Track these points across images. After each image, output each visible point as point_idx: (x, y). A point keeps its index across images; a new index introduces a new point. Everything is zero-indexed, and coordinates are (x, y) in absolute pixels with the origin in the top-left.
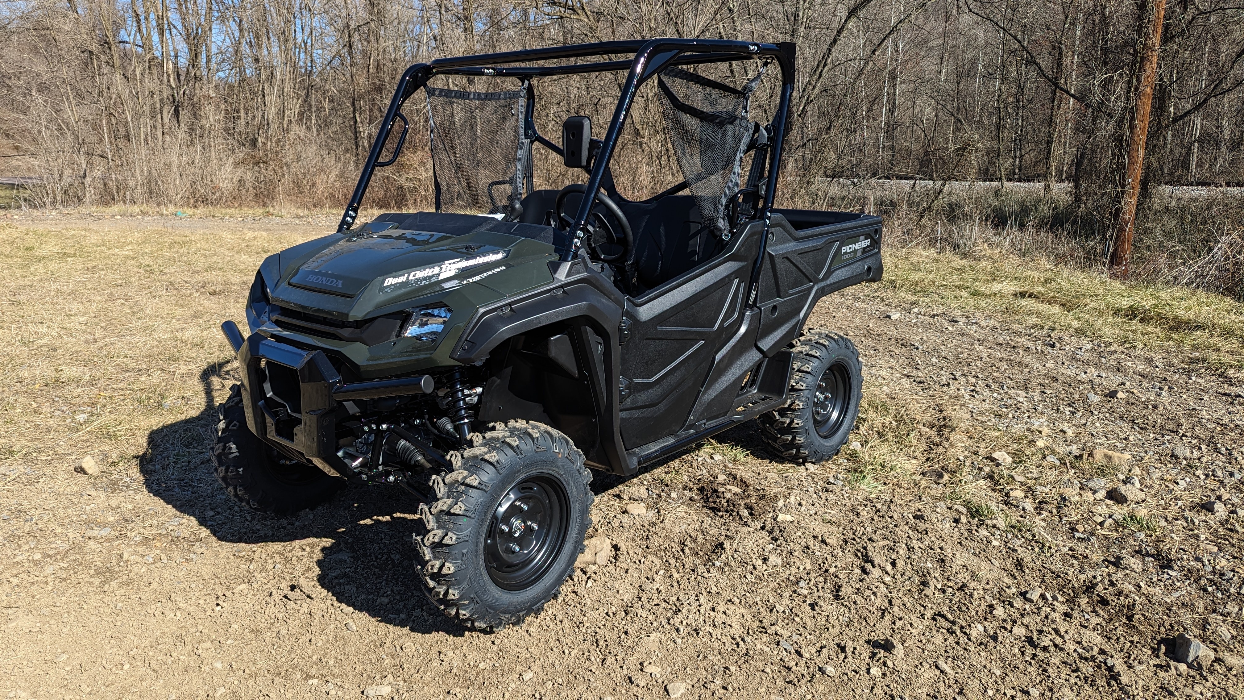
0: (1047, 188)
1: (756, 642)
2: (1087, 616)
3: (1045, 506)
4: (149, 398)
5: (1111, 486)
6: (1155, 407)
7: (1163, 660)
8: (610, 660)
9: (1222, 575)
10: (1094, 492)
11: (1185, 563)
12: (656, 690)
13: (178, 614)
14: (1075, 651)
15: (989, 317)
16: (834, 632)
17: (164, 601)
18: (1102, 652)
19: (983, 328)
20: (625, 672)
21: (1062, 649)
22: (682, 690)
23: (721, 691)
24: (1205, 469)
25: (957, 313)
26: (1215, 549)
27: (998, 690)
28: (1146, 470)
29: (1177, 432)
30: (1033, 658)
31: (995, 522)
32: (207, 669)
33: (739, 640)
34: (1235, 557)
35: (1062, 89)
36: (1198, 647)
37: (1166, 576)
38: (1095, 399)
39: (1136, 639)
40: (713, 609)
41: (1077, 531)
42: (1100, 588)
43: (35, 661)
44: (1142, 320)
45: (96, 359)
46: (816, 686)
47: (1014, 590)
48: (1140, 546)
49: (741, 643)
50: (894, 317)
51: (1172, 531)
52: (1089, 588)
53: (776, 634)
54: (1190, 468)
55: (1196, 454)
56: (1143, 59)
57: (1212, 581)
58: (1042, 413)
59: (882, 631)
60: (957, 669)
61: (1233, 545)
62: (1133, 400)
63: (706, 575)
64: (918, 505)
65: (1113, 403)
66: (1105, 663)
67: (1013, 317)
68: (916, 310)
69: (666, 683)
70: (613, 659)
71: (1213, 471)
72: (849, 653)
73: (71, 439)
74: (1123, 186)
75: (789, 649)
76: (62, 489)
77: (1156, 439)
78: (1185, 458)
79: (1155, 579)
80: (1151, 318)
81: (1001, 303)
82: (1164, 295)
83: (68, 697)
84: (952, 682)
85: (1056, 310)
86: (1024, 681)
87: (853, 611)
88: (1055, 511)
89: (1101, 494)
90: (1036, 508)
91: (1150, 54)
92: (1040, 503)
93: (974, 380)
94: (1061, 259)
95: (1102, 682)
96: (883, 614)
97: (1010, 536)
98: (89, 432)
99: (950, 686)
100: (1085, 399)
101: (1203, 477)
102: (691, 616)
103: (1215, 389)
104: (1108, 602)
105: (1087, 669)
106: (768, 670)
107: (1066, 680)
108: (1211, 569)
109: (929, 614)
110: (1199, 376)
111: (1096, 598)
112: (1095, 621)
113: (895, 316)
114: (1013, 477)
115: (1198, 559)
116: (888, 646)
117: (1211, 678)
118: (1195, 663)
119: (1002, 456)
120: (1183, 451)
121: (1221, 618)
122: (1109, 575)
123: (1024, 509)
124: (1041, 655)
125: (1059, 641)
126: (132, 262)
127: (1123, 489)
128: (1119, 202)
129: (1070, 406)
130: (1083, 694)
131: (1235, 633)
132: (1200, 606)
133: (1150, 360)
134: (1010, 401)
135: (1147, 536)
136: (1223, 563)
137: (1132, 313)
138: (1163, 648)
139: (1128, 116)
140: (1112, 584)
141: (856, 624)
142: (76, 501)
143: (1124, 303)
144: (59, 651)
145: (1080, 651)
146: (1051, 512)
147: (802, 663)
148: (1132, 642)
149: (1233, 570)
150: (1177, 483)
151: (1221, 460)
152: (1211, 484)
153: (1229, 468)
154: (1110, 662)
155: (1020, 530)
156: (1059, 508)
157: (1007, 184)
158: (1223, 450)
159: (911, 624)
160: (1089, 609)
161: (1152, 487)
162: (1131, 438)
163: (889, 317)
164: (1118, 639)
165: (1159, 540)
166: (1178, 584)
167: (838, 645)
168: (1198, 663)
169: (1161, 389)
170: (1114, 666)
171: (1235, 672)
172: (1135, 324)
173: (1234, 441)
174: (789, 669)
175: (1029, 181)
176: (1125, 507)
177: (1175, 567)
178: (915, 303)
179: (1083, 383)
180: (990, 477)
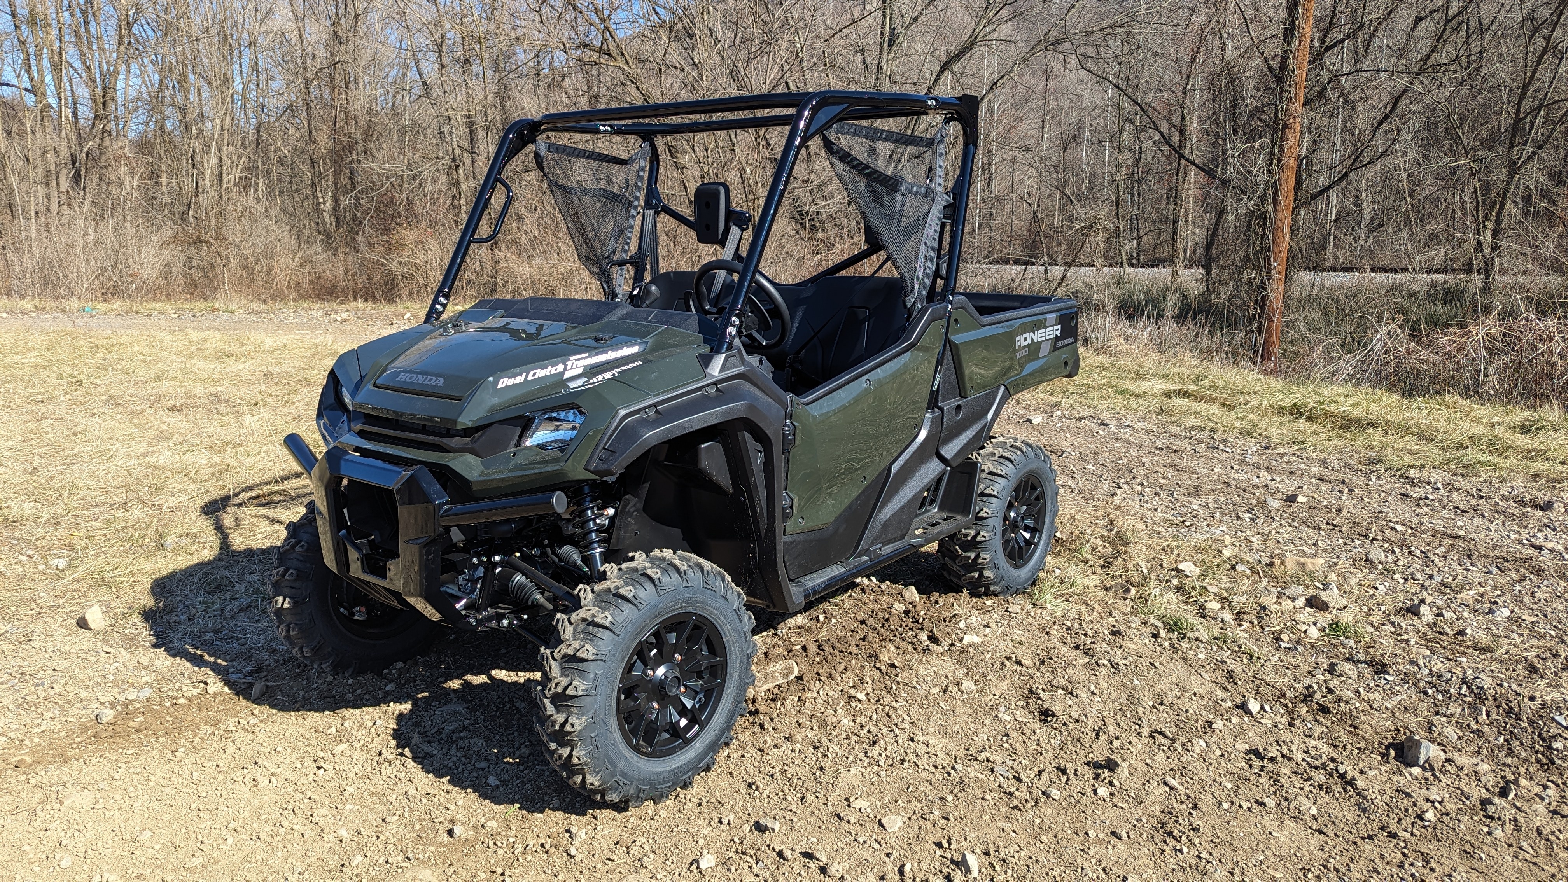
0: (1175, 274)
1: (969, 770)
2: (1309, 726)
3: (1245, 617)
4: (144, 537)
5: (1310, 592)
6: (1339, 510)
7: (1393, 765)
8: (810, 798)
9: (1440, 676)
10: (1294, 600)
11: (1401, 667)
12: (869, 825)
13: (273, 779)
14: (1304, 760)
15: (1143, 419)
16: (1048, 755)
17: (250, 767)
18: (1333, 760)
19: (1137, 431)
20: (830, 808)
21: (1290, 759)
22: (900, 824)
23: (943, 821)
24: (1403, 573)
25: (1106, 416)
26: (1428, 652)
27: (1232, 803)
28: (1341, 575)
29: (1366, 536)
30: (1262, 770)
31: (1197, 634)
32: (331, 837)
33: (949, 769)
34: (1449, 660)
35: (1188, 160)
36: (1428, 748)
37: (1384, 682)
38: (1274, 503)
39: (1363, 745)
40: (912, 740)
41: (1282, 640)
42: (1318, 696)
43: (110, 842)
44: (1309, 419)
45: (49, 492)
46: (1044, 809)
47: (1230, 704)
48: (1350, 653)
49: (952, 772)
50: (1035, 422)
51: (1380, 637)
52: (1307, 696)
53: (988, 760)
54: (1387, 572)
55: (1390, 558)
56: (1286, 126)
57: (1431, 683)
58: (1221, 521)
59: (1099, 753)
60: (1186, 785)
61: (1445, 648)
62: (1314, 505)
63: (894, 704)
64: (1112, 621)
65: (1295, 507)
66: (1337, 770)
67: (1168, 418)
68: (1059, 413)
69: (879, 817)
70: (814, 797)
71: (1412, 574)
72: (1072, 775)
73: (54, 589)
74: (1269, 271)
75: (1006, 774)
76: (67, 648)
77: (1346, 544)
78: (1380, 562)
79: (1372, 685)
80: (1318, 417)
81: (1154, 404)
82: (1327, 391)
83: (168, 878)
84: (1184, 798)
85: (1215, 409)
86: (1257, 793)
87: (1065, 733)
88: (1256, 622)
89: (1301, 602)
90: (1236, 620)
91: (1292, 121)
92: (1238, 613)
93: (1139, 488)
94: (1207, 354)
95: (1337, 788)
96: (1098, 735)
97: (1215, 648)
98: (76, 580)
99: (1182, 802)
100: (1264, 505)
101: (1401, 581)
102: (889, 748)
103: (1398, 491)
104: (1329, 709)
105: (1320, 777)
106: (987, 797)
107: (1301, 789)
108: (1427, 671)
109: (1145, 732)
110: (1379, 478)
111: (1315, 707)
112: (1318, 730)
113: (1037, 420)
114: (1206, 588)
115: (1413, 663)
116: (1111, 766)
117: (1443, 778)
118: (1427, 765)
119: (1187, 567)
120: (1377, 555)
121: (1445, 719)
122: (1325, 682)
123: (1223, 621)
124: (1270, 766)
125: (1285, 750)
126: (47, 372)
127: (1323, 596)
128: (1265, 289)
129: (1249, 512)
130: (1320, 802)
131: (1461, 734)
132: (1424, 708)
133: (1324, 462)
134: (1184, 510)
135: (1356, 642)
136: (1438, 666)
137: (1297, 411)
138: (1392, 752)
139: (1270, 191)
140: (1330, 691)
141: (1070, 747)
142: (93, 660)
143: (1288, 401)
144: (137, 828)
145: (1309, 760)
146: (1252, 623)
147: (1024, 789)
148: (1359, 749)
149: (1450, 671)
150: (1377, 589)
151: (1418, 564)
152: (1410, 587)
153: (1427, 571)
154: (1342, 769)
155: (1225, 642)
156: (1259, 618)
157: (1130, 270)
158: (1418, 553)
159: (1130, 743)
160: (1311, 718)
161: (1351, 593)
162: (1320, 543)
163: (1030, 421)
164: (1345, 746)
165: (1369, 646)
166: (1397, 688)
167: (1058, 769)
168: (1430, 765)
169: (1341, 492)
170: (1346, 772)
171: (1466, 772)
172: (1302, 423)
173: (1428, 544)
174: (1011, 794)
175: (1153, 267)
176: (1327, 614)
177: (1391, 671)
178: (1057, 405)
179: (1258, 487)
180: (1180, 589)
